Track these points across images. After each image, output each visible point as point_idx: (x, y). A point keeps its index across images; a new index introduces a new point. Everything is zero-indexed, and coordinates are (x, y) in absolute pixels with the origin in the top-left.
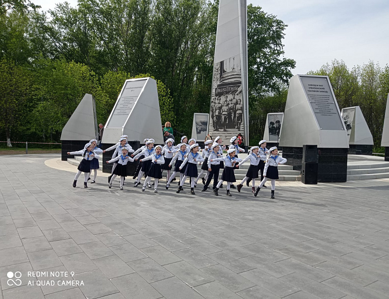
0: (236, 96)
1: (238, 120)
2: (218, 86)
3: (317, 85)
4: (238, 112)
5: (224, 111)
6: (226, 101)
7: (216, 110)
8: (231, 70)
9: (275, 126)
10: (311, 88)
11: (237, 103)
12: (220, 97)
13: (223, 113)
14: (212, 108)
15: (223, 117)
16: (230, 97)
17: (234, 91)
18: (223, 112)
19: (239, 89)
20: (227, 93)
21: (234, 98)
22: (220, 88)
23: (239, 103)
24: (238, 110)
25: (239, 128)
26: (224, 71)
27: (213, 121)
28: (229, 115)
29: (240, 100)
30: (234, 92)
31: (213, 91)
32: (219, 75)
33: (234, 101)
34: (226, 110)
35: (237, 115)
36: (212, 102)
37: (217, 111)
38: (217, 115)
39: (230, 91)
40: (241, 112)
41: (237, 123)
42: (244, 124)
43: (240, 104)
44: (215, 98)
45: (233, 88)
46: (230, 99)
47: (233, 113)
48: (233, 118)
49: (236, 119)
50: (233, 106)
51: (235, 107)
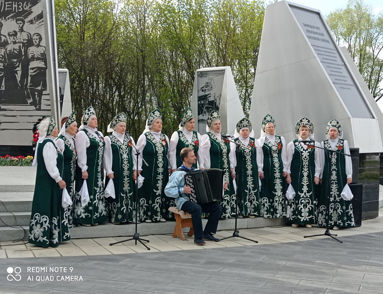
0: (27, 27)
1: (35, 83)
3: (314, 27)
4: (34, 64)
10: (309, 32)
11: (29, 43)
16: (9, 25)
17: (19, 14)
19: (36, 10)
21: (22, 30)
23: (36, 41)
24: (33, 58)
25: (37, 104)
29: (39, 35)
30: (21, 15)
33: (23, 37)
35: (30, 71)
39: (9, 12)
40: (41, 64)
41: (33, 91)
42: (50, 94)
43: (38, 45)
45: (19, 5)
46: (11, 30)
47: (18, 66)
48: (19, 79)
49: (29, 82)
50: (20, 49)
51: (26, 52)
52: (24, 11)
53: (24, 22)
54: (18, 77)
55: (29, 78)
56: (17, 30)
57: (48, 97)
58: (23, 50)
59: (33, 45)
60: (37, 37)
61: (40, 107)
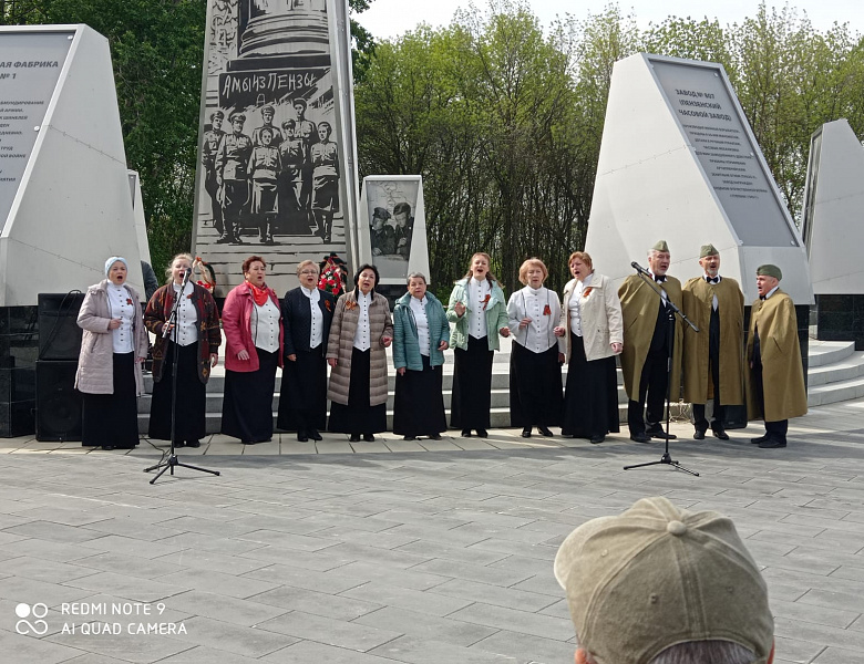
0: (310, 113)
1: (322, 202)
2: (234, 65)
3: (700, 95)
4: (320, 171)
5: (262, 167)
6: (269, 127)
7: (225, 161)
8: (285, 9)
9: (392, 222)
10: (687, 103)
11: (313, 138)
12: (240, 109)
13: (259, 174)
14: (208, 151)
15: (257, 189)
16: (285, 111)
17: (298, 93)
18: (254, 168)
19: (323, 86)
20: (273, 95)
21: (302, 118)
22: (240, 77)
23: (322, 135)
24: (319, 162)
25: (324, 234)
26: (257, 12)
27: (216, 205)
28: (285, 181)
29: (327, 124)
30: (300, 95)
31: (211, 85)
32: (235, 24)
33: (303, 129)
34: (268, 162)
35: (315, 184)
36: (208, 128)
37: (232, 166)
38: (229, 182)
39: (284, 91)
40: (331, 171)
41: (319, 213)
42: (345, 218)
43: (327, 141)
44: (221, 116)
45: (297, 79)
46: (287, 120)
47: (298, 175)
48: (298, 196)
49: (313, 199)
50: (300, 149)
51: (308, 152)
52: (305, 88)
53: (305, 106)
54: (298, 192)
55: (314, 193)
56: (296, 119)
57: (341, 223)
58: (304, 150)
59: (318, 141)
60: (325, 129)
61: (329, 238)
